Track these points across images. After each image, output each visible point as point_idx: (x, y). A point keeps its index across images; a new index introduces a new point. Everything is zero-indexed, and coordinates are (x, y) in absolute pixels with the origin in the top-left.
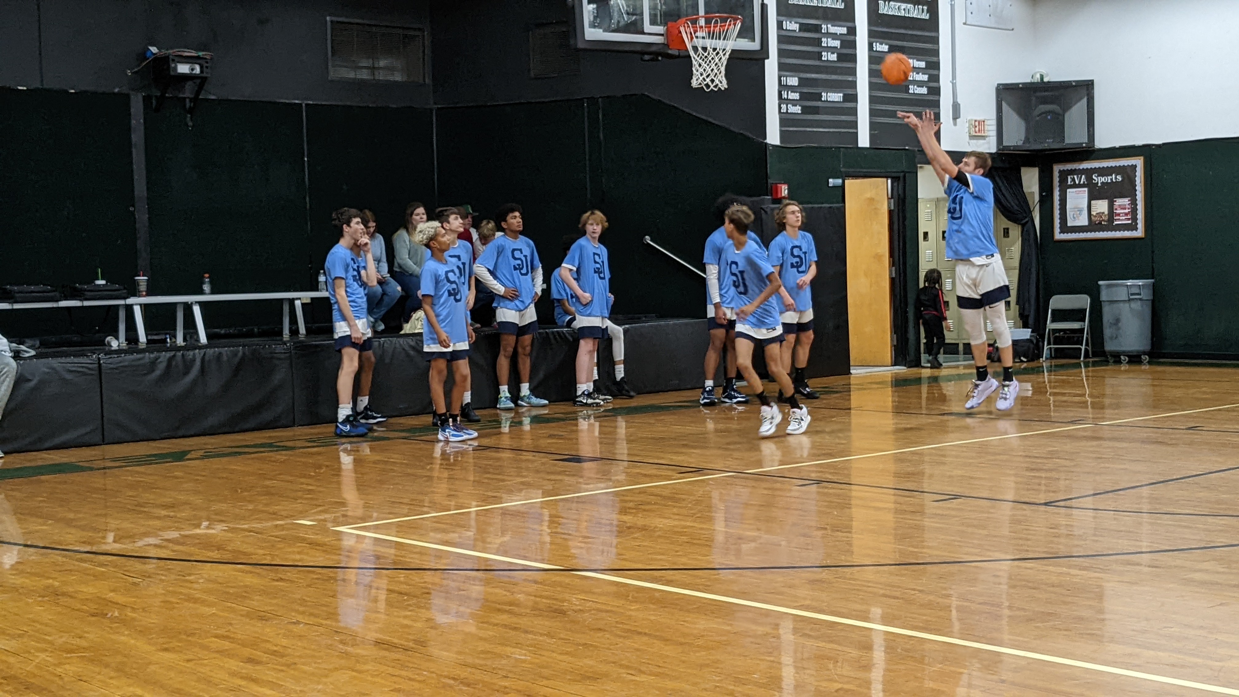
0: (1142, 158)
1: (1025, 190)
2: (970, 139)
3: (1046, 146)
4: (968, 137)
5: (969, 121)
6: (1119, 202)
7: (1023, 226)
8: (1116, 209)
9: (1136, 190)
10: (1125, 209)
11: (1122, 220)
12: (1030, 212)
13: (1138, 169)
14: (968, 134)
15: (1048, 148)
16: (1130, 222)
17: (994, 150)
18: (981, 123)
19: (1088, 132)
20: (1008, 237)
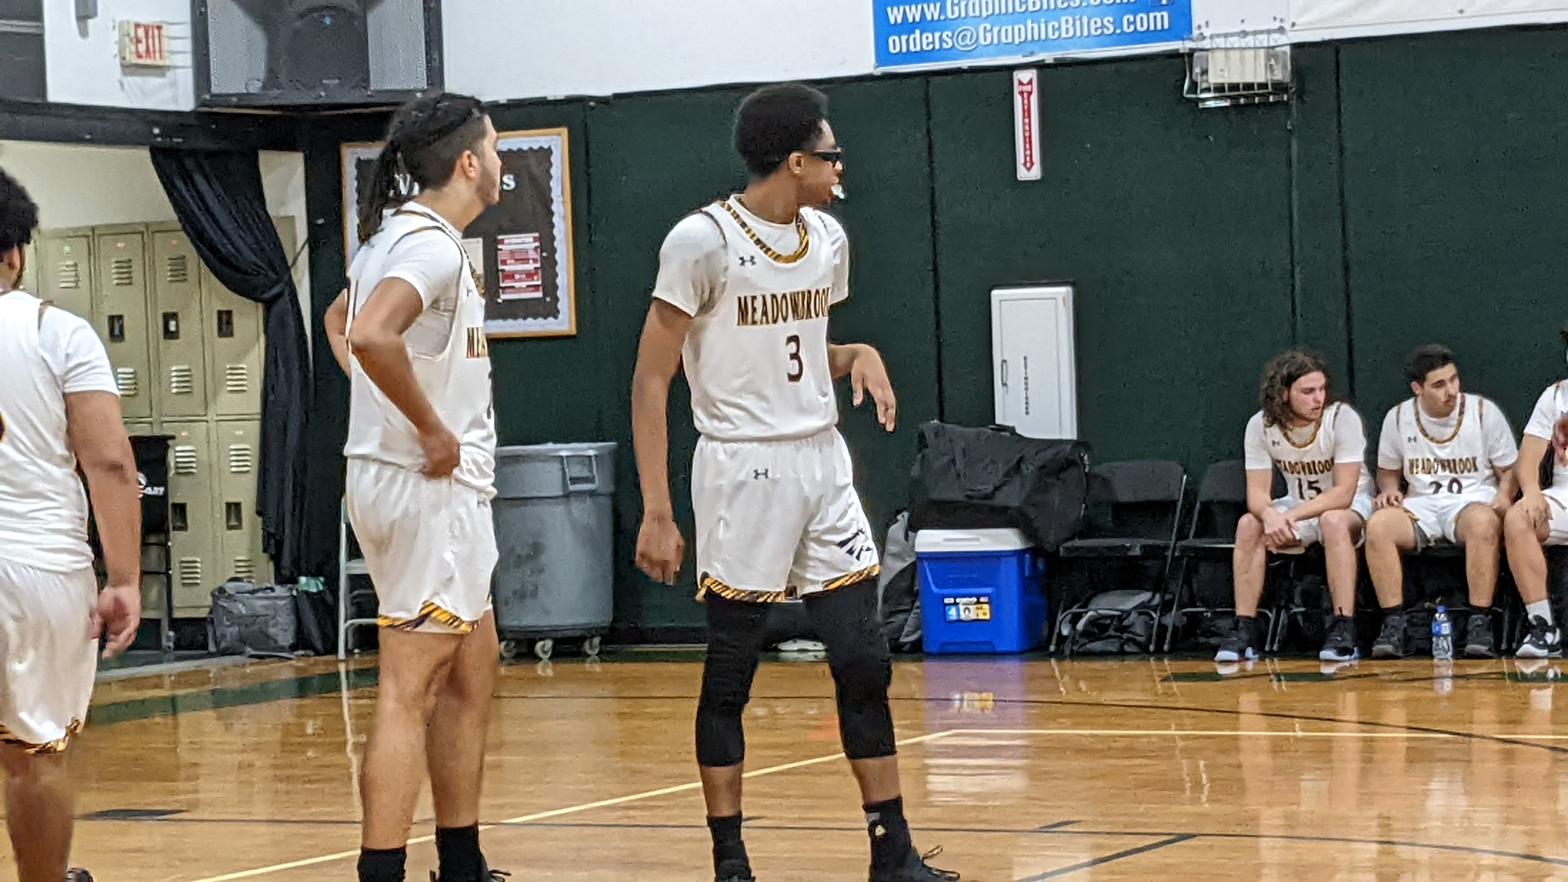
0: (564, 131)
1: (271, 211)
2: (125, 74)
3: (321, 96)
4: (118, 70)
5: (121, 25)
6: (511, 242)
7: (269, 305)
8: (504, 262)
9: (552, 214)
10: (526, 261)
11: (520, 290)
12: (288, 269)
13: (555, 159)
14: (118, 60)
15: (328, 101)
16: (539, 294)
17: (186, 102)
18: (152, 30)
19: (429, 62)
20: (230, 334)
